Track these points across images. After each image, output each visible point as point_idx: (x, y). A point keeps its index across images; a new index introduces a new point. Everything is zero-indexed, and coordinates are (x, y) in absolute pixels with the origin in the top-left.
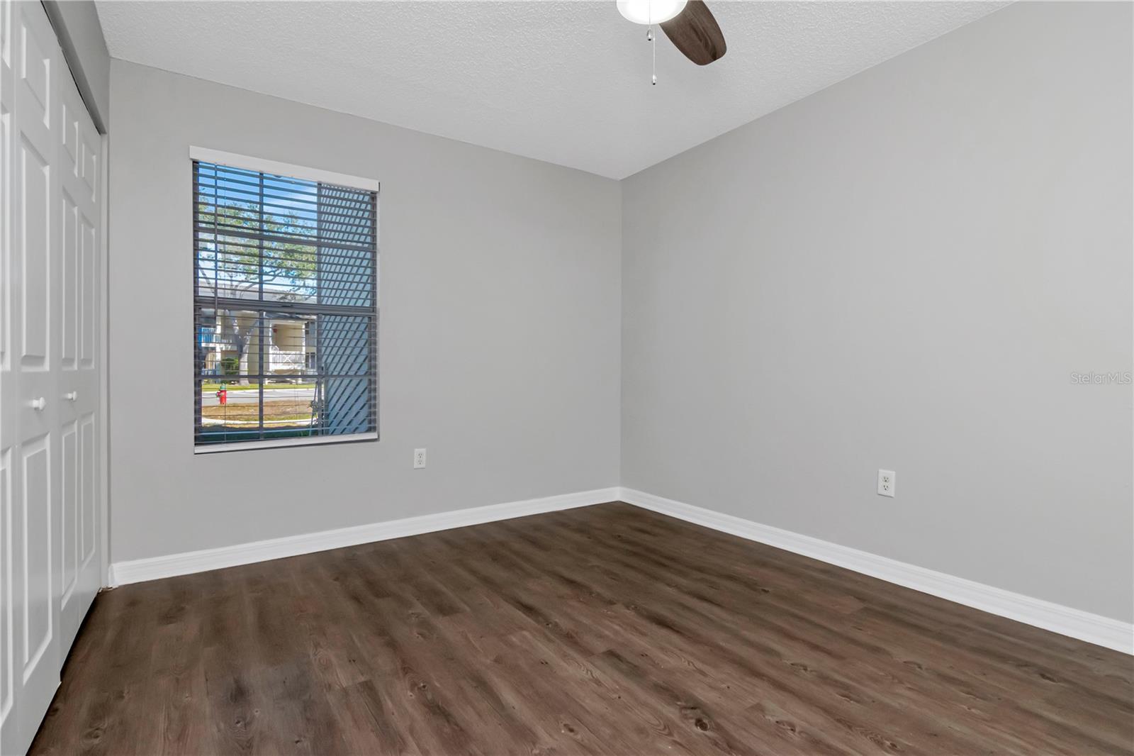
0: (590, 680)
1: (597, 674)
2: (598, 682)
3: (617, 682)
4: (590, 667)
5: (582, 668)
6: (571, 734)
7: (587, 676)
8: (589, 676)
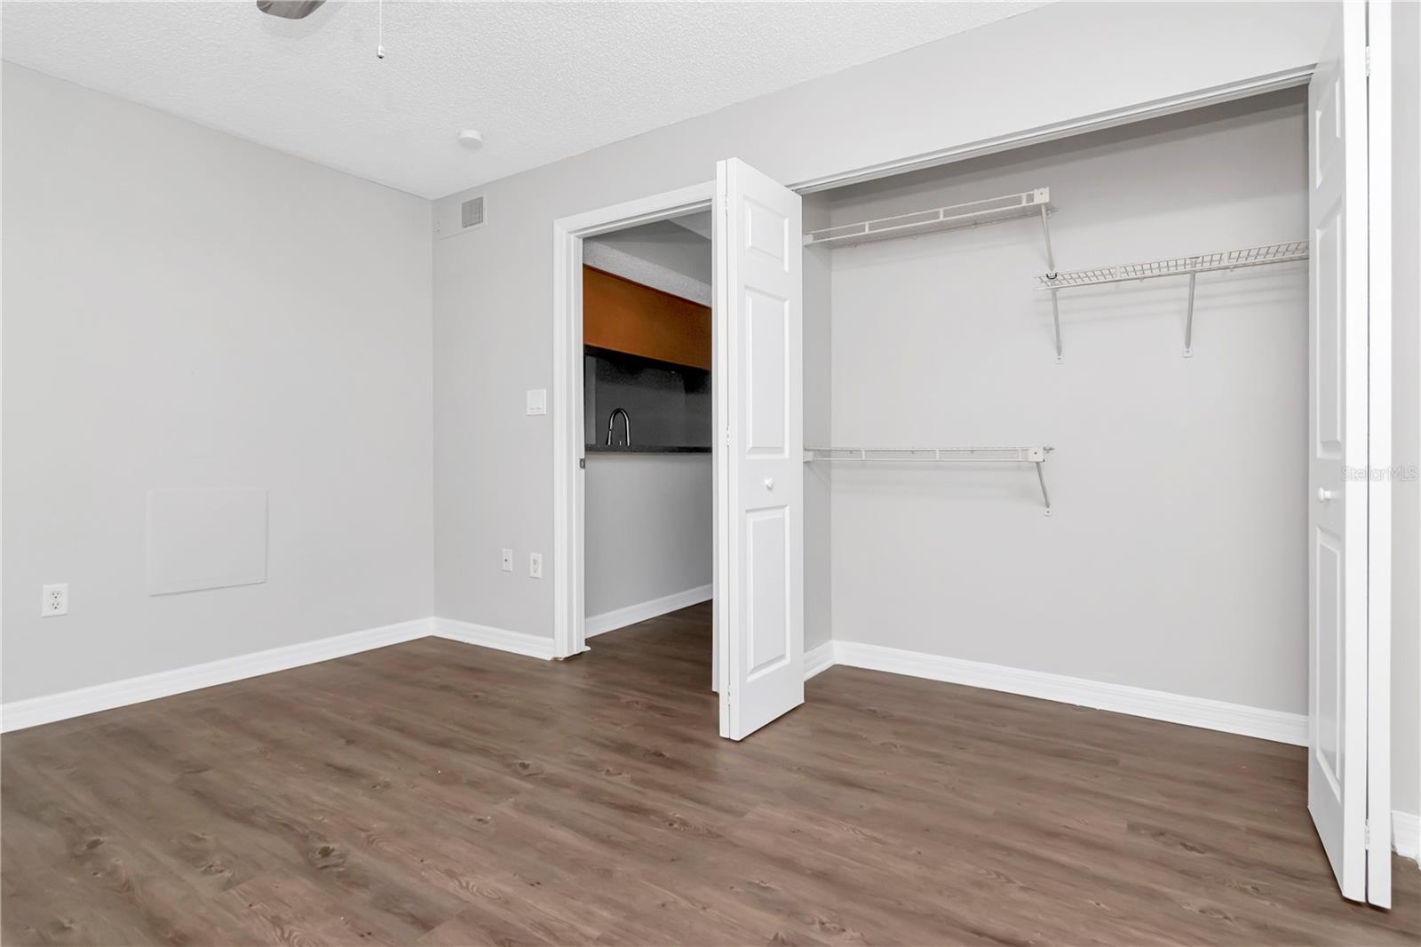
0: (463, 875)
1: (452, 885)
2: (451, 874)
3: (423, 879)
4: (464, 895)
5: (475, 889)
6: (479, 817)
7: (466, 879)
8: (463, 880)
